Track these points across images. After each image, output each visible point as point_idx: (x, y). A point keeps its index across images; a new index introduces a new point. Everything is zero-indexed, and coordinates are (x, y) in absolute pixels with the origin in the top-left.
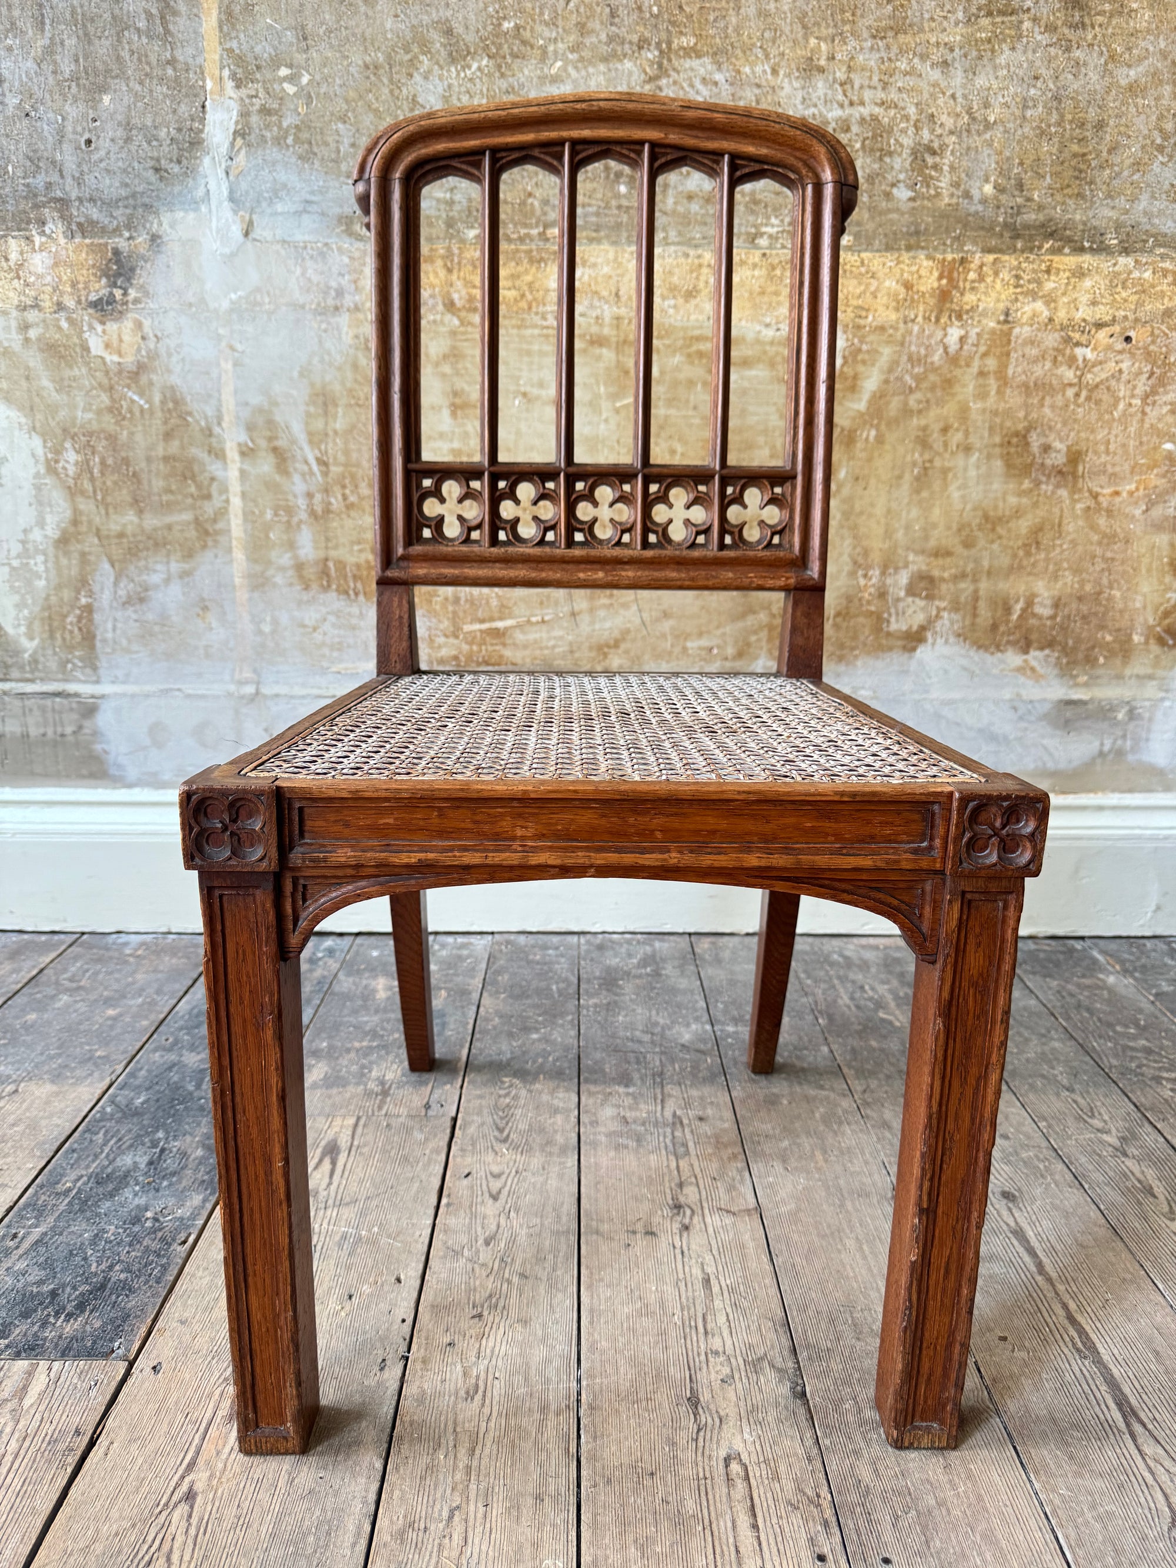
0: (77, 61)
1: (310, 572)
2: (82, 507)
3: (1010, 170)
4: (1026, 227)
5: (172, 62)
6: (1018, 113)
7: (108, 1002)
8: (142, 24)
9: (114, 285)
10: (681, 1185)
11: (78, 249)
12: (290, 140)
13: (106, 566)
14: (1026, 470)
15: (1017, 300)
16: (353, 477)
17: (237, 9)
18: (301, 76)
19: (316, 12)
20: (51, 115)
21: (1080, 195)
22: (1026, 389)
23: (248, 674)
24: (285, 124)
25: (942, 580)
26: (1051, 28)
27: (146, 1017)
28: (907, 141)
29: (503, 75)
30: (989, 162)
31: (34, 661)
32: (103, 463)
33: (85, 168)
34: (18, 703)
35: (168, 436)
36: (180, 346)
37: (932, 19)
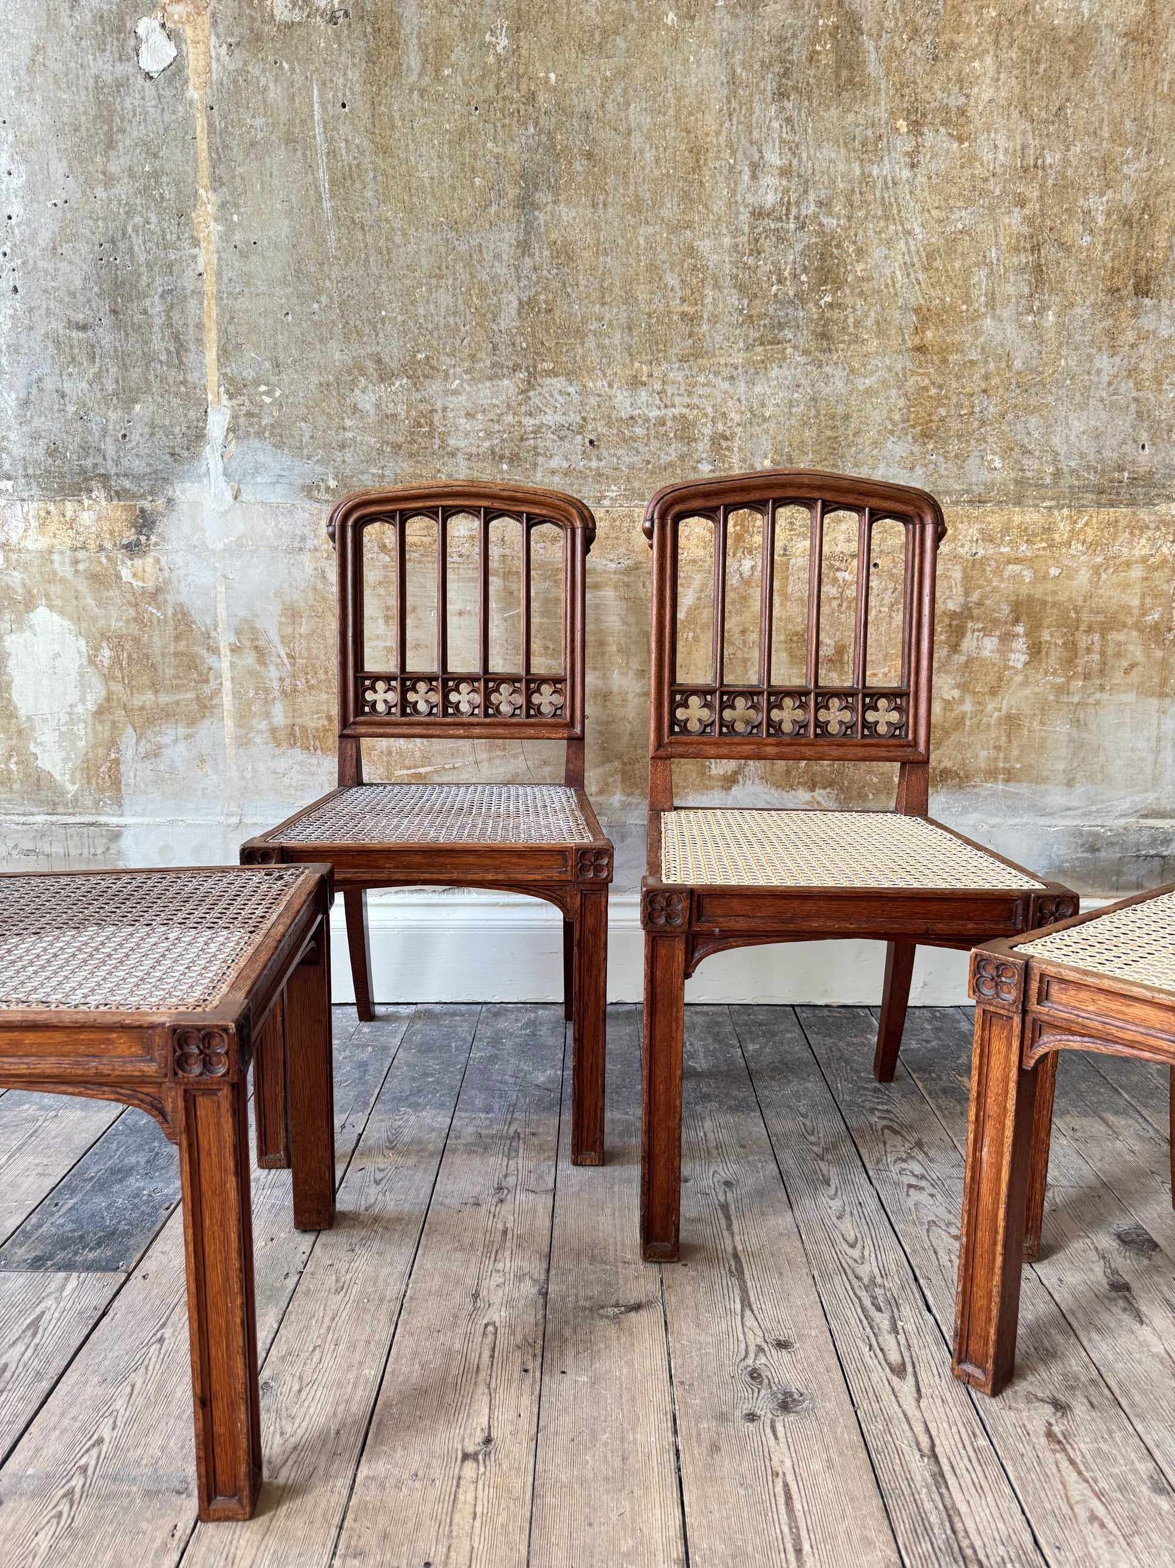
0: (117, 382)
1: (282, 734)
2: (113, 688)
3: (782, 449)
5: (184, 382)
6: (786, 410)
8: (163, 358)
9: (141, 533)
10: (506, 1176)
11: (115, 509)
12: (267, 434)
13: (130, 730)
15: (793, 538)
16: (313, 667)
17: (230, 347)
18: (274, 391)
19: (285, 349)
20: (98, 418)
22: (803, 601)
23: (233, 808)
24: (263, 423)
26: (806, 352)
28: (707, 431)
29: (418, 390)
30: (767, 445)
31: (75, 800)
32: (130, 657)
33: (122, 454)
34: (62, 831)
35: (177, 638)
36: (186, 575)
37: (721, 348)
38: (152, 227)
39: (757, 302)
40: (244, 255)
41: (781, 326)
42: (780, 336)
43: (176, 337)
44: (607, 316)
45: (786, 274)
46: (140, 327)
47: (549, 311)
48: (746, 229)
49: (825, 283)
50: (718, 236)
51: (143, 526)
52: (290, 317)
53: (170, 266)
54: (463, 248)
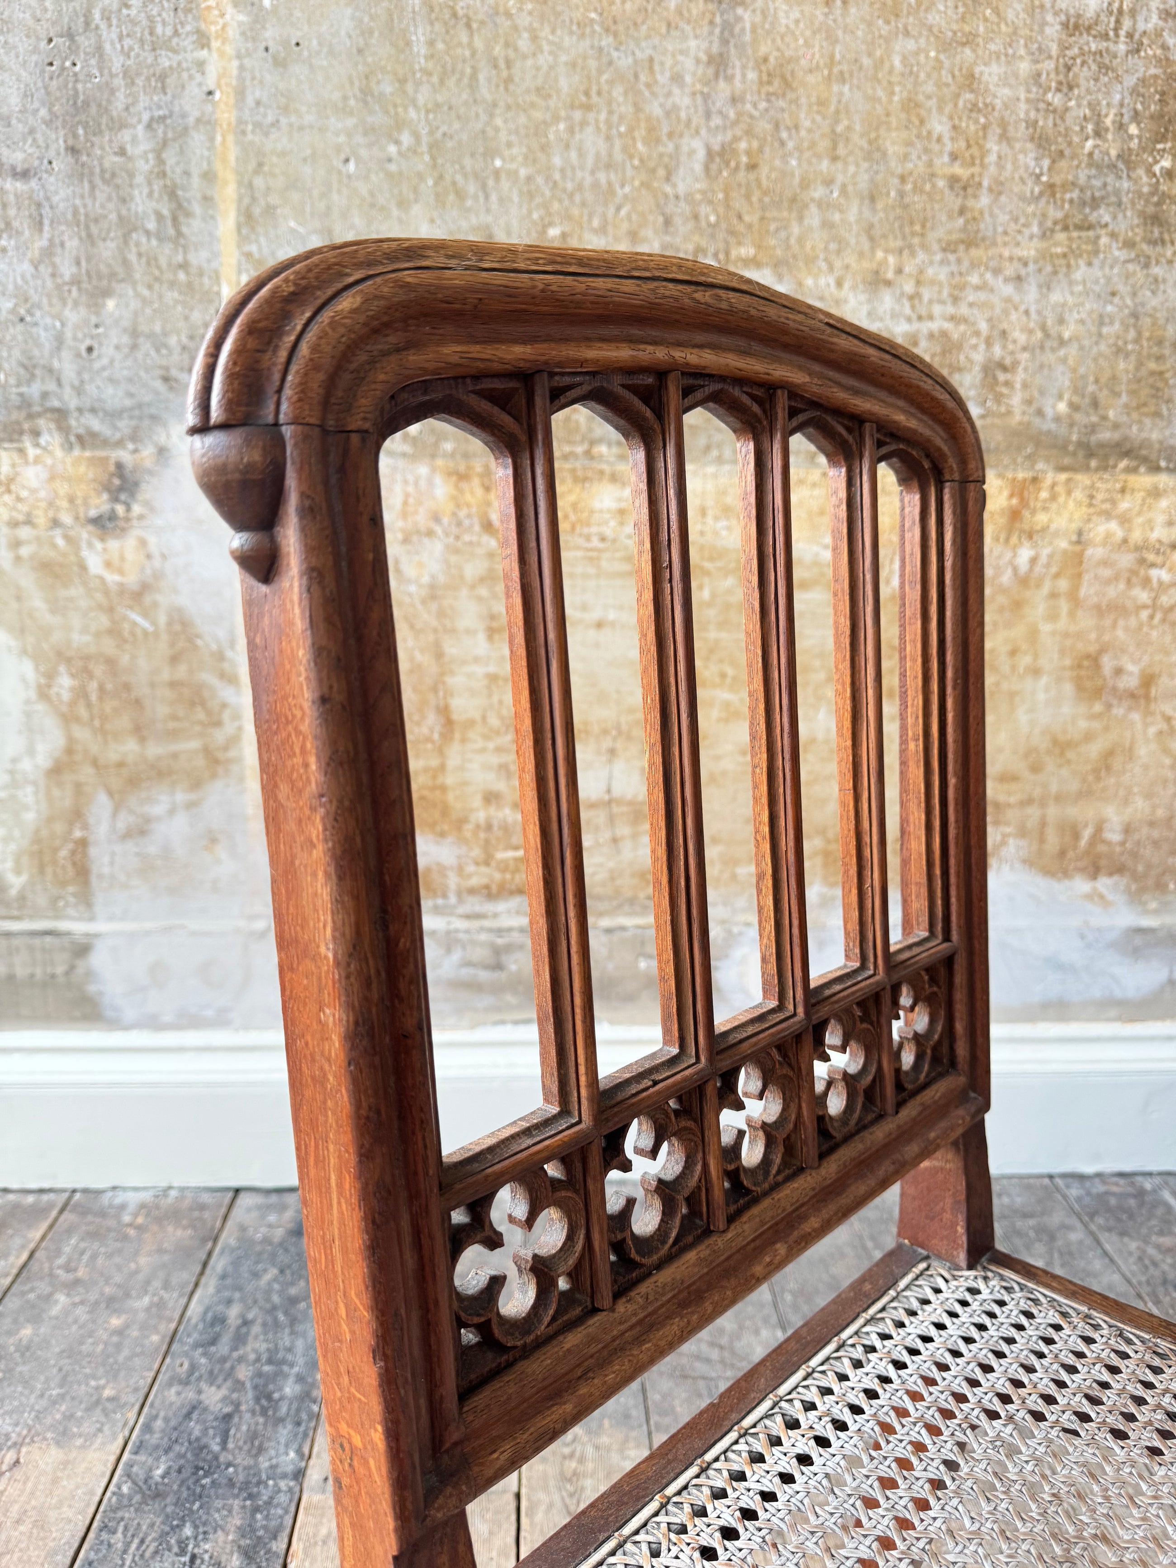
0: (78, 263)
2: (77, 735)
3: (1085, 387)
4: (1101, 445)
5: (184, 266)
6: (1094, 329)
7: (112, 1304)
8: (151, 225)
9: (116, 500)
11: (77, 462)
13: (102, 798)
14: (1097, 693)
15: (1089, 520)
17: (257, 211)
20: (48, 320)
21: (1157, 414)
22: (1099, 611)
25: (1009, 805)
26: (1129, 244)
27: (155, 1329)
28: (979, 357)
30: (1063, 379)
31: (22, 898)
32: (101, 689)
33: (86, 376)
35: (174, 660)
37: (1006, 233)
38: (133, 12)
39: (1063, 164)
40: (280, 63)
41: (1095, 203)
42: (1093, 218)
43: (172, 194)
44: (840, 179)
45: (1108, 122)
46: (114, 175)
47: (752, 167)
48: (1054, 49)
49: (1163, 138)
50: (1011, 59)
51: (121, 489)
52: (352, 166)
53: (162, 78)
54: (624, 62)
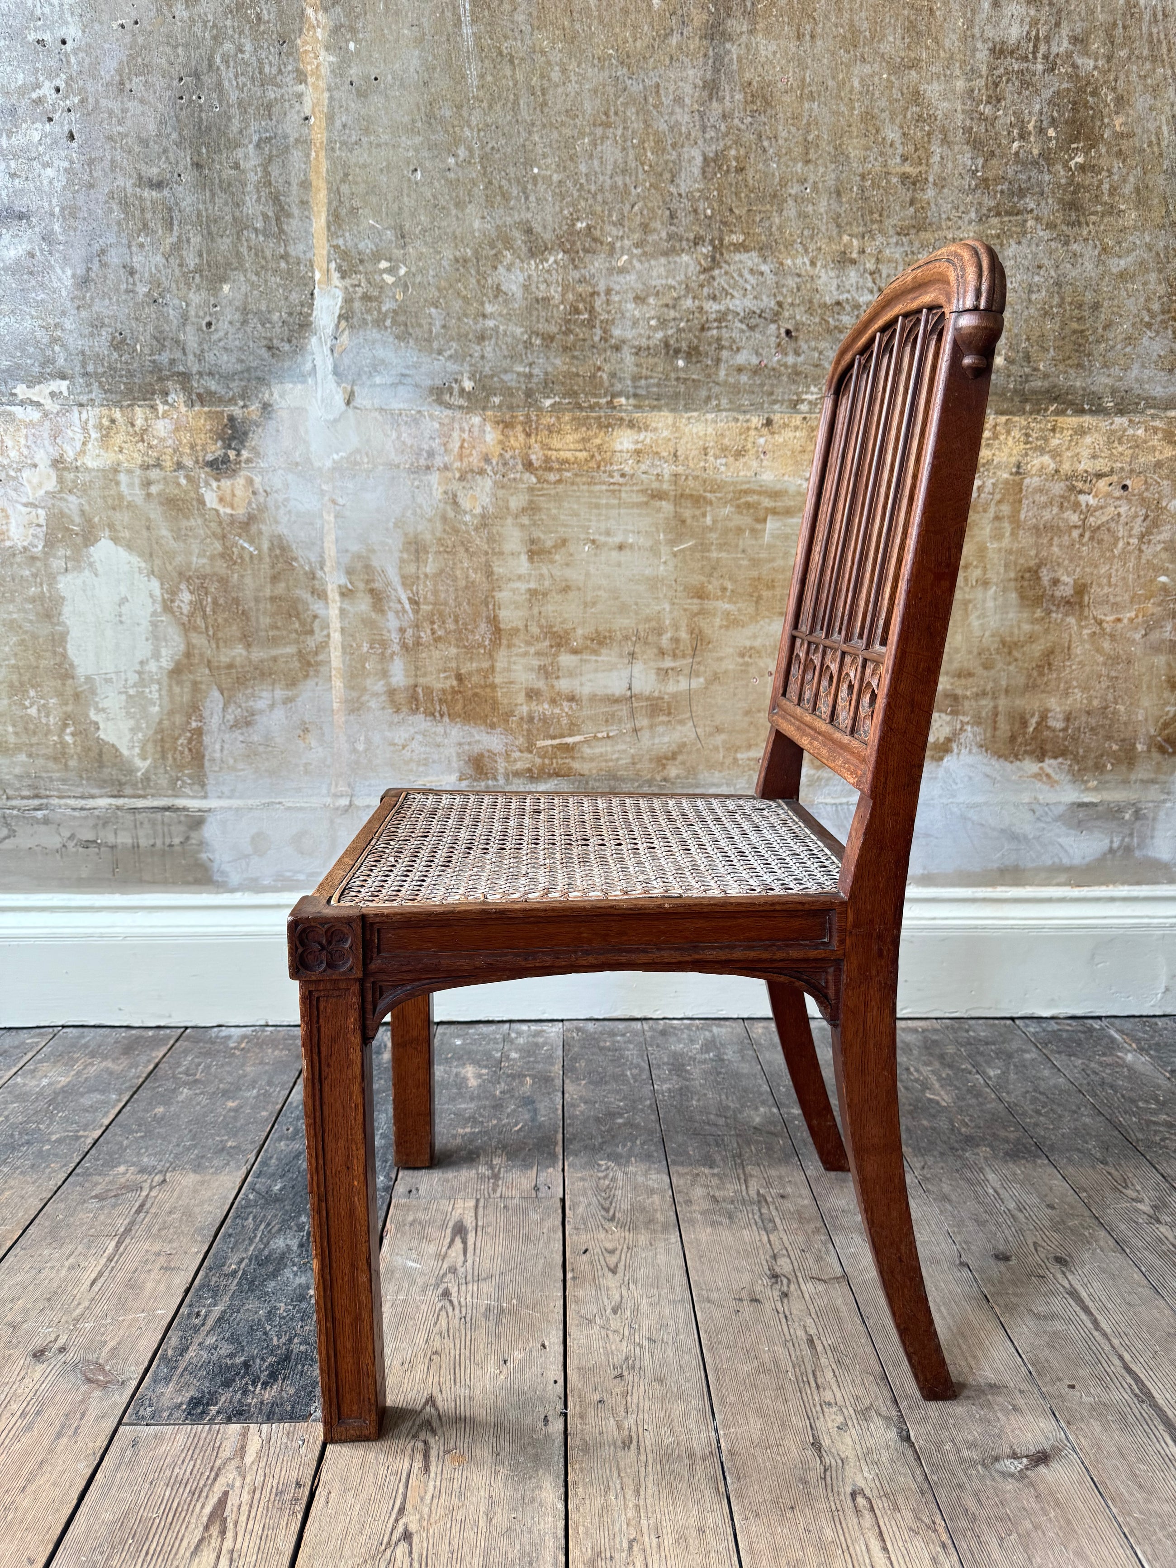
0: (201, 256)
1: (401, 697)
2: (194, 641)
3: (1018, 345)
4: (1034, 392)
5: (285, 257)
6: (1024, 296)
7: (226, 1094)
8: (259, 225)
9: (229, 447)
10: (775, 1257)
11: (197, 416)
12: (388, 323)
13: (216, 693)
14: (1038, 601)
15: (1027, 455)
16: (441, 614)
17: (343, 212)
18: (398, 268)
19: (413, 215)
20: (176, 302)
21: (1080, 366)
22: (1037, 531)
23: (343, 788)
24: (384, 309)
25: (965, 697)
26: (1051, 226)
27: (264, 1109)
29: (576, 267)
31: (147, 779)
32: (215, 602)
33: (206, 347)
34: (130, 817)
35: (275, 579)
36: (287, 500)
37: (949, 219)
38: (246, 56)
39: (994, 162)
40: (362, 94)
41: (1022, 193)
42: (1020, 205)
43: (275, 199)
44: (812, 178)
45: (1031, 127)
46: (230, 185)
47: (740, 170)
48: (984, 70)
49: (1076, 139)
50: (949, 78)
51: (232, 438)
52: (419, 174)
53: (269, 107)
54: (635, 88)
